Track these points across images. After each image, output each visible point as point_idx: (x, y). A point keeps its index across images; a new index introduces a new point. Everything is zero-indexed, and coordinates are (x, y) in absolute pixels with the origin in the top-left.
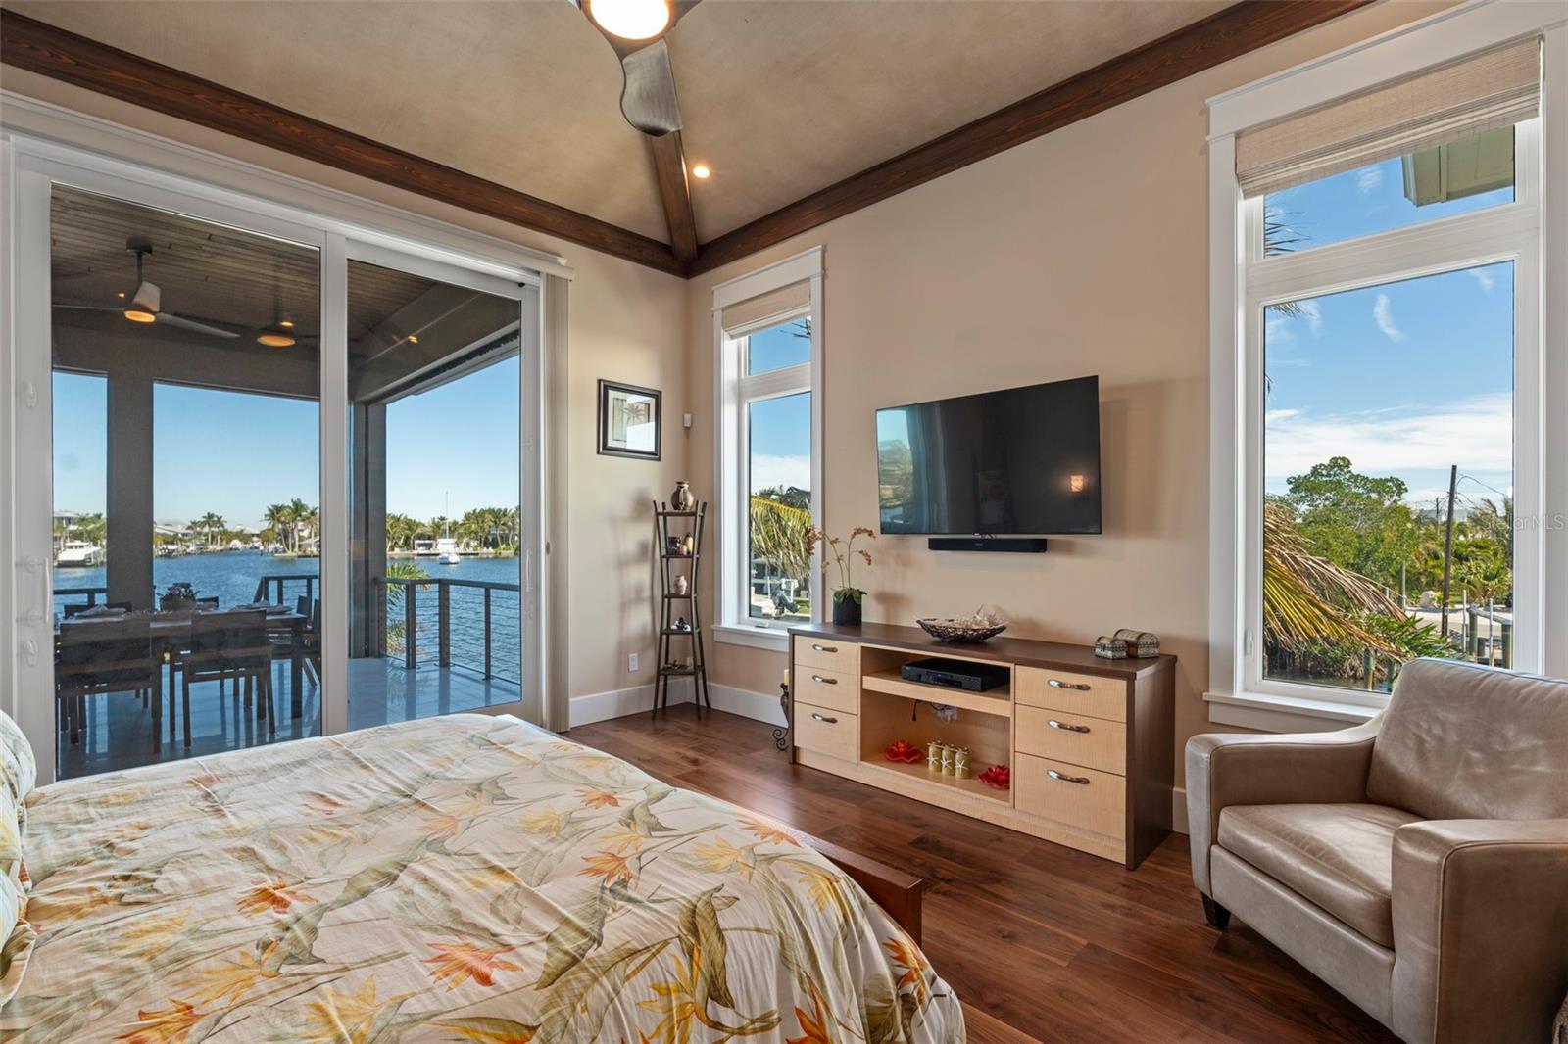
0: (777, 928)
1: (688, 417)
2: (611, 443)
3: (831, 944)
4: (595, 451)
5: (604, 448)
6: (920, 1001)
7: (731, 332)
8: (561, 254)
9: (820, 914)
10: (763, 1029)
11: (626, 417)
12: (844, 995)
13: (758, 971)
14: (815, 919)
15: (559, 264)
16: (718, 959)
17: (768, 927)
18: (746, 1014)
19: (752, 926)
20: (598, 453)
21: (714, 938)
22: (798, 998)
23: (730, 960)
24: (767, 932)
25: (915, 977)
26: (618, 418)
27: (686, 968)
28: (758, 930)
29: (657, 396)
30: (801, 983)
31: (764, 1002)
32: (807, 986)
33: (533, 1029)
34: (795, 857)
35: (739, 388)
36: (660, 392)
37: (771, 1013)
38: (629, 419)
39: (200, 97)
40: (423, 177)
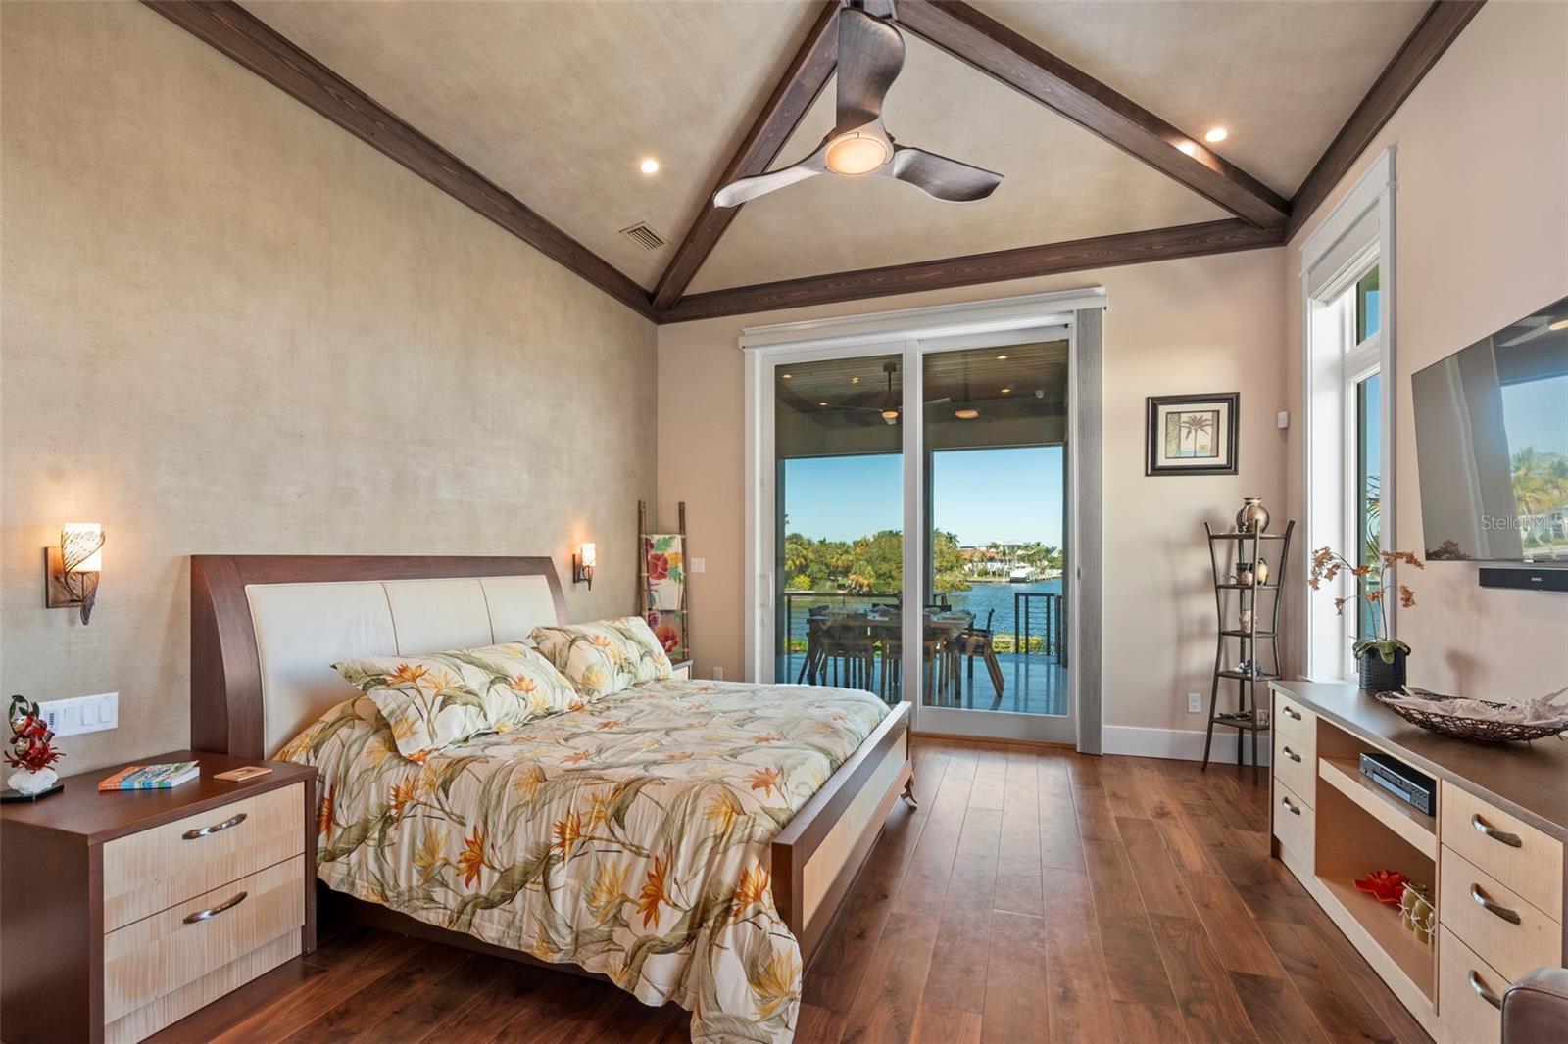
0: (669, 809)
1: (1282, 415)
2: (1162, 461)
3: (700, 841)
4: (1143, 472)
5: (1155, 470)
6: (736, 915)
7: (1326, 295)
8: (1100, 283)
9: (704, 821)
10: (636, 853)
11: (1184, 431)
12: (690, 871)
13: (645, 822)
14: (699, 822)
15: (1098, 295)
16: (627, 803)
17: (664, 806)
18: (630, 838)
19: (655, 799)
20: (1147, 475)
21: (632, 793)
22: (660, 851)
23: (632, 807)
24: (661, 807)
25: (742, 898)
26: (1173, 432)
27: (610, 797)
28: (657, 803)
29: (1232, 400)
30: (666, 845)
31: (642, 839)
32: (668, 849)
33: (546, 780)
34: (732, 789)
35: (1342, 367)
36: (1237, 395)
37: (642, 848)
38: (1189, 432)
39: (830, 286)
40: (967, 271)
